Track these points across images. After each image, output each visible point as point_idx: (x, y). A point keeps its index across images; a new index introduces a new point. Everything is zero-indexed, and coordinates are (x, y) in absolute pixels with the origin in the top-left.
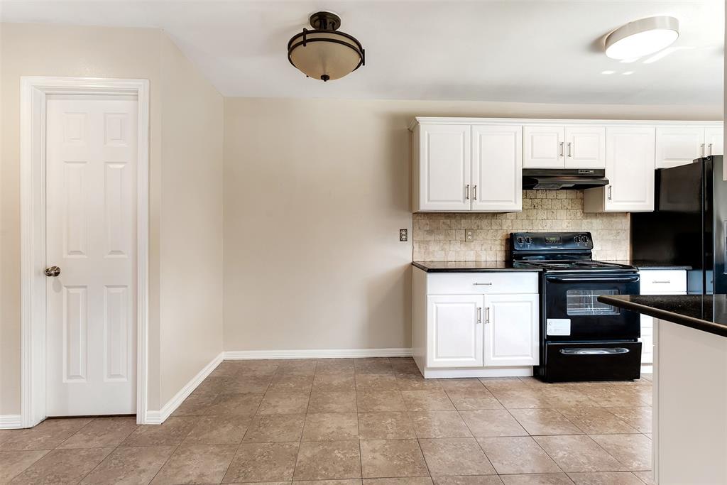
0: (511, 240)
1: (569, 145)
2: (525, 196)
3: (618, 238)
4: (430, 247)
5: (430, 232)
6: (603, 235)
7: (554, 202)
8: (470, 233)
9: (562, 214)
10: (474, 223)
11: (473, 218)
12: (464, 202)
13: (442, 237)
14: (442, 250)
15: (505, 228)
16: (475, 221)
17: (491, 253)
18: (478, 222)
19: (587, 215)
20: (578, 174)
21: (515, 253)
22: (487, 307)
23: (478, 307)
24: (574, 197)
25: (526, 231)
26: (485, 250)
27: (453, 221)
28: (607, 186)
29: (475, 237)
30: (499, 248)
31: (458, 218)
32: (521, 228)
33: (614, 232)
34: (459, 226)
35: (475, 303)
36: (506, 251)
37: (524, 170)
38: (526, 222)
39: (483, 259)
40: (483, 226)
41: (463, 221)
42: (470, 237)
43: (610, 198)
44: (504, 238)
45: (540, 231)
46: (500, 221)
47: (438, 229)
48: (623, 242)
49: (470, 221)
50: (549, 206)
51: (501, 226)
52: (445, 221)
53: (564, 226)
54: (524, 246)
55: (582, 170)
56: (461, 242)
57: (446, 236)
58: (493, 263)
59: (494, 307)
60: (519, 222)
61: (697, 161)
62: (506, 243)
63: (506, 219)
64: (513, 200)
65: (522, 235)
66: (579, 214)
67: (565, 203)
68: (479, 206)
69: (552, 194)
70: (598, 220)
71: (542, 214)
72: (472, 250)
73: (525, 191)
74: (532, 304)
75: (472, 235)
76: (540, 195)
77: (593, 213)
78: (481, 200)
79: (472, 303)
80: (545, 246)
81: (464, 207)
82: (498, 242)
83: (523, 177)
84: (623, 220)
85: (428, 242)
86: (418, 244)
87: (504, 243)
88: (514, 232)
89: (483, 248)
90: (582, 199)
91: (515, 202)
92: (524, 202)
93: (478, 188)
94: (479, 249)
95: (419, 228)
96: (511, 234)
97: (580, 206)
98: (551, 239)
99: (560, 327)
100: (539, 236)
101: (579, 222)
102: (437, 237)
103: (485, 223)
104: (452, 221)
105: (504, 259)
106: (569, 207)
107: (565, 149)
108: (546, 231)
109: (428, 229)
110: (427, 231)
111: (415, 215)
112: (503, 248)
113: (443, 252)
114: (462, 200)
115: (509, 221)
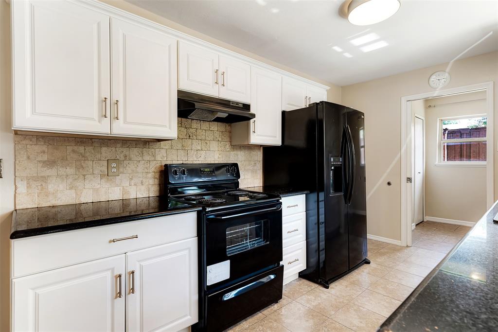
0: (165, 172)
1: (223, 74)
2: (180, 124)
3: (255, 168)
4: (50, 187)
5: (50, 163)
6: (245, 166)
7: (208, 133)
8: (114, 165)
9: (214, 146)
10: (120, 152)
11: (119, 145)
12: (100, 122)
13: (70, 171)
14: (71, 188)
15: (159, 158)
16: (121, 149)
17: (143, 188)
18: (126, 151)
19: (235, 147)
20: (230, 105)
21: (170, 186)
22: (130, 270)
23: (117, 273)
24: (224, 130)
25: (181, 162)
26: (135, 185)
27: (89, 149)
28: (252, 121)
29: (121, 170)
30: (151, 181)
31: (95, 144)
32: (175, 158)
33: (253, 163)
34: (98, 156)
35: (113, 270)
36: (160, 185)
37: (179, 92)
38: (181, 153)
39: (132, 196)
40: (132, 156)
41: (104, 149)
42: (114, 170)
43: (254, 132)
44: (158, 170)
45: (195, 162)
46: (153, 150)
47: (64, 159)
48: (258, 171)
49: (114, 149)
50: (203, 137)
51: (154, 156)
52: (76, 148)
53: (216, 157)
54: (179, 178)
55: (233, 102)
56: (102, 176)
57: (78, 168)
58: (145, 199)
59: (141, 267)
60: (174, 152)
61: (312, 105)
62: (161, 176)
63: (160, 148)
64: (168, 126)
65: (178, 166)
66: (228, 146)
67: (217, 134)
68: (122, 129)
69: (205, 125)
70: (242, 152)
71: (196, 145)
72: (117, 186)
73: (180, 119)
74: (190, 252)
75: (118, 167)
76: (195, 124)
77: (238, 146)
78: (125, 122)
79: (108, 270)
80: (200, 177)
81: (101, 128)
82: (150, 175)
83: (178, 99)
84: (259, 153)
85: (44, 179)
86: (25, 183)
87: (157, 176)
88: (168, 163)
89: (133, 182)
90: (230, 132)
91: (170, 128)
92: (179, 131)
93: (121, 104)
94: (128, 184)
95: (28, 158)
96: (166, 166)
97: (228, 139)
98: (206, 170)
99: (219, 272)
100: (194, 167)
101: (228, 153)
102: (62, 171)
103: (134, 152)
104: (87, 148)
105: (158, 195)
106: (220, 139)
107: (219, 77)
108: (200, 162)
109: (46, 159)
110: (44, 162)
111: (18, 138)
112: (157, 181)
113: (73, 191)
114: (96, 118)
115: (163, 151)
